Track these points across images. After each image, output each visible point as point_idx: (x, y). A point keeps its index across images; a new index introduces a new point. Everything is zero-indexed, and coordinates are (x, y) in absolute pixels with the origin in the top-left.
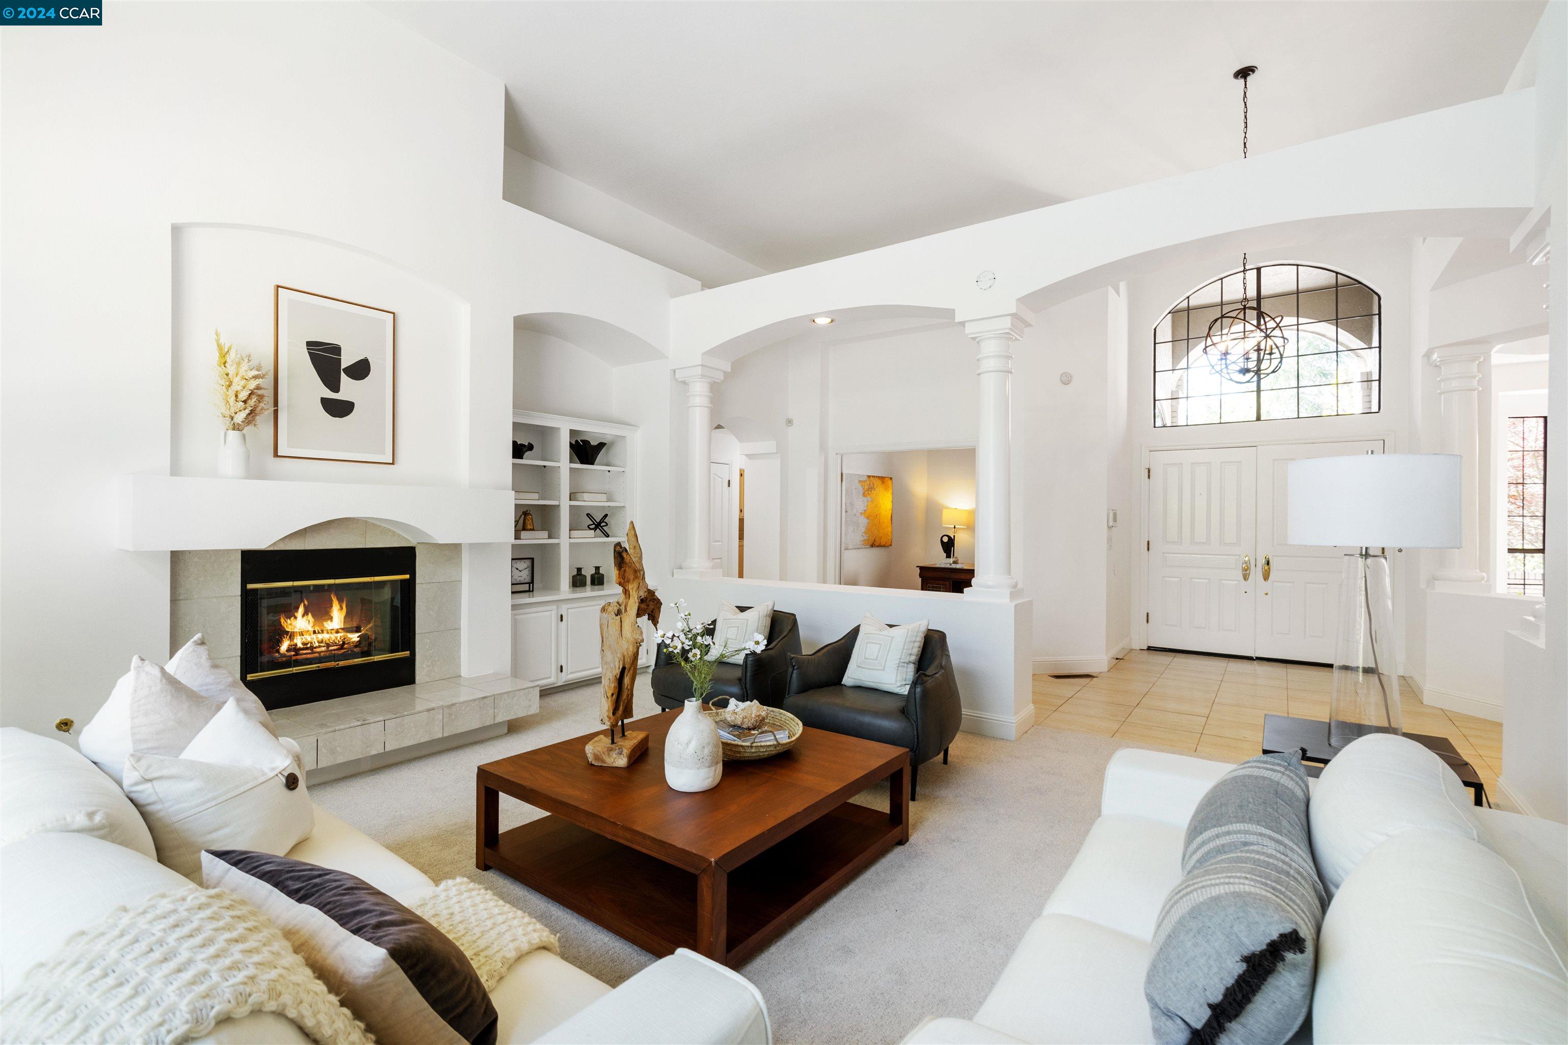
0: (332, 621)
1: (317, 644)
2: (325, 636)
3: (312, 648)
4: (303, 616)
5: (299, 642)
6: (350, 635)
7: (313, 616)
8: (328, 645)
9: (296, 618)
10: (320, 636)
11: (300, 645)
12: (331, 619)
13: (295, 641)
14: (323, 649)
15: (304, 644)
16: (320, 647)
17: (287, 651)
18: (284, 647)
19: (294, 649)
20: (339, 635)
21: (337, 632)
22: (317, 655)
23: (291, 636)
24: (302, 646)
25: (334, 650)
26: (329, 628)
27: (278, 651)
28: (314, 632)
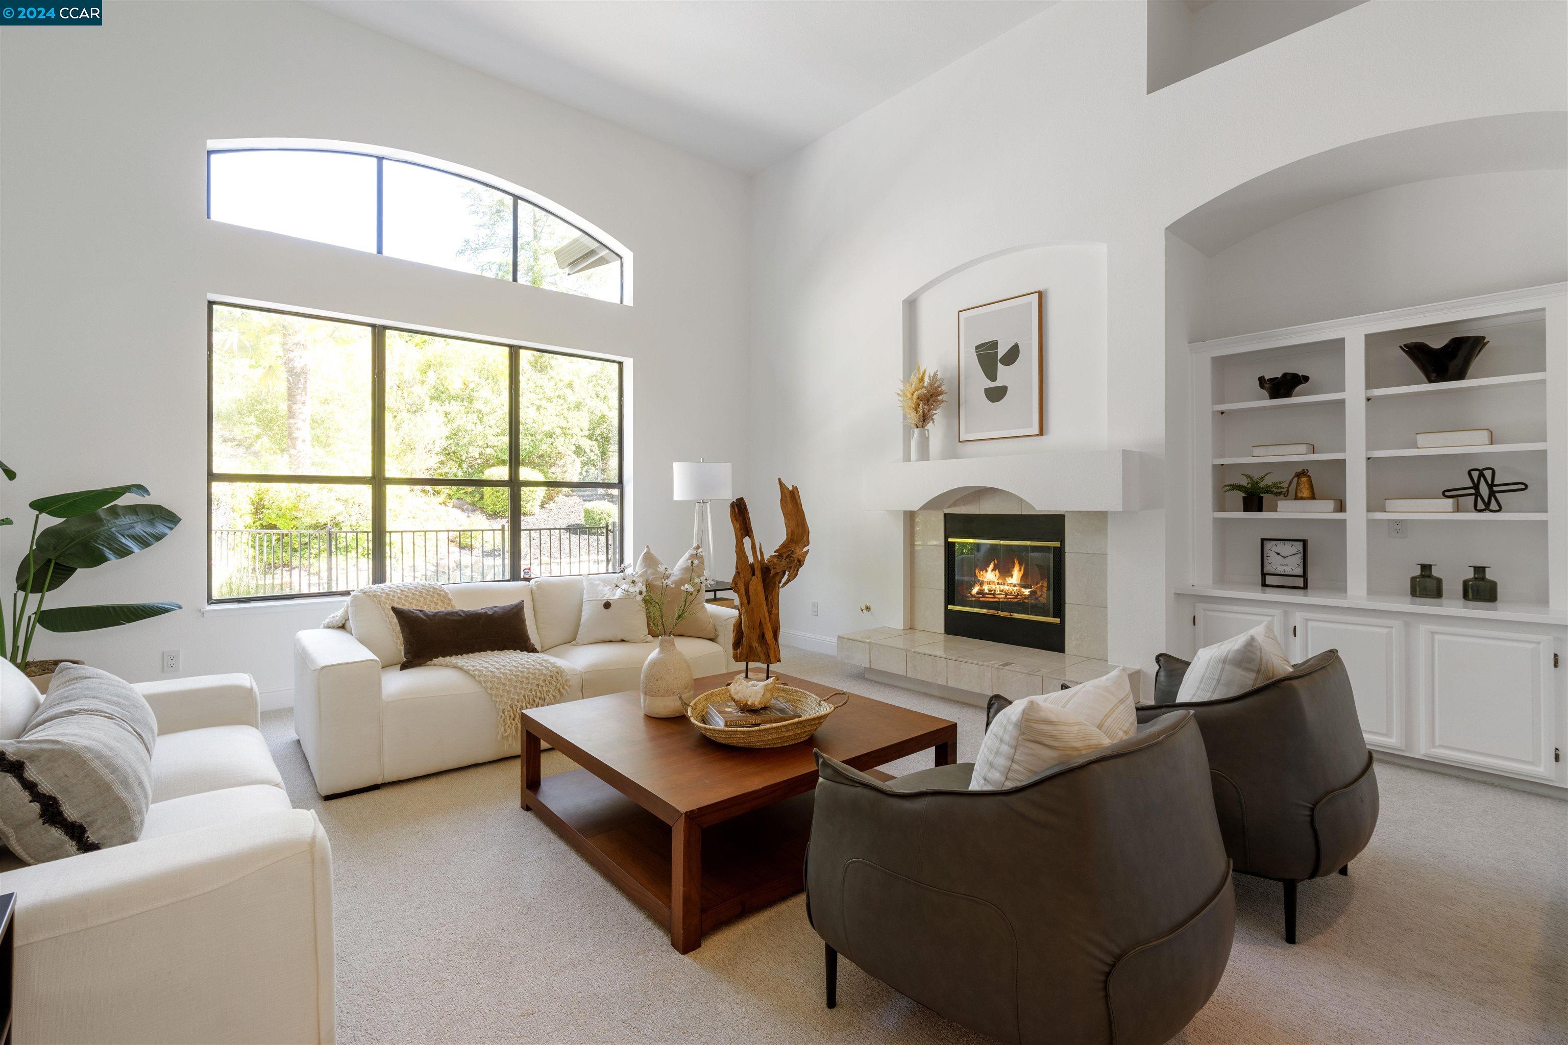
0: (1012, 578)
1: (999, 592)
2: (1006, 587)
3: (994, 594)
4: (992, 571)
5: (986, 588)
6: (1023, 590)
7: (999, 572)
8: (1006, 594)
9: (987, 571)
10: (1002, 587)
11: (986, 591)
12: (1012, 576)
13: (984, 587)
14: (1003, 596)
15: (989, 590)
16: (1000, 594)
17: (977, 593)
18: (975, 590)
19: (981, 592)
20: (1015, 588)
21: (1015, 586)
22: (997, 600)
23: (982, 584)
24: (988, 592)
25: (1010, 598)
26: (1009, 582)
27: (970, 593)
28: (998, 584)
